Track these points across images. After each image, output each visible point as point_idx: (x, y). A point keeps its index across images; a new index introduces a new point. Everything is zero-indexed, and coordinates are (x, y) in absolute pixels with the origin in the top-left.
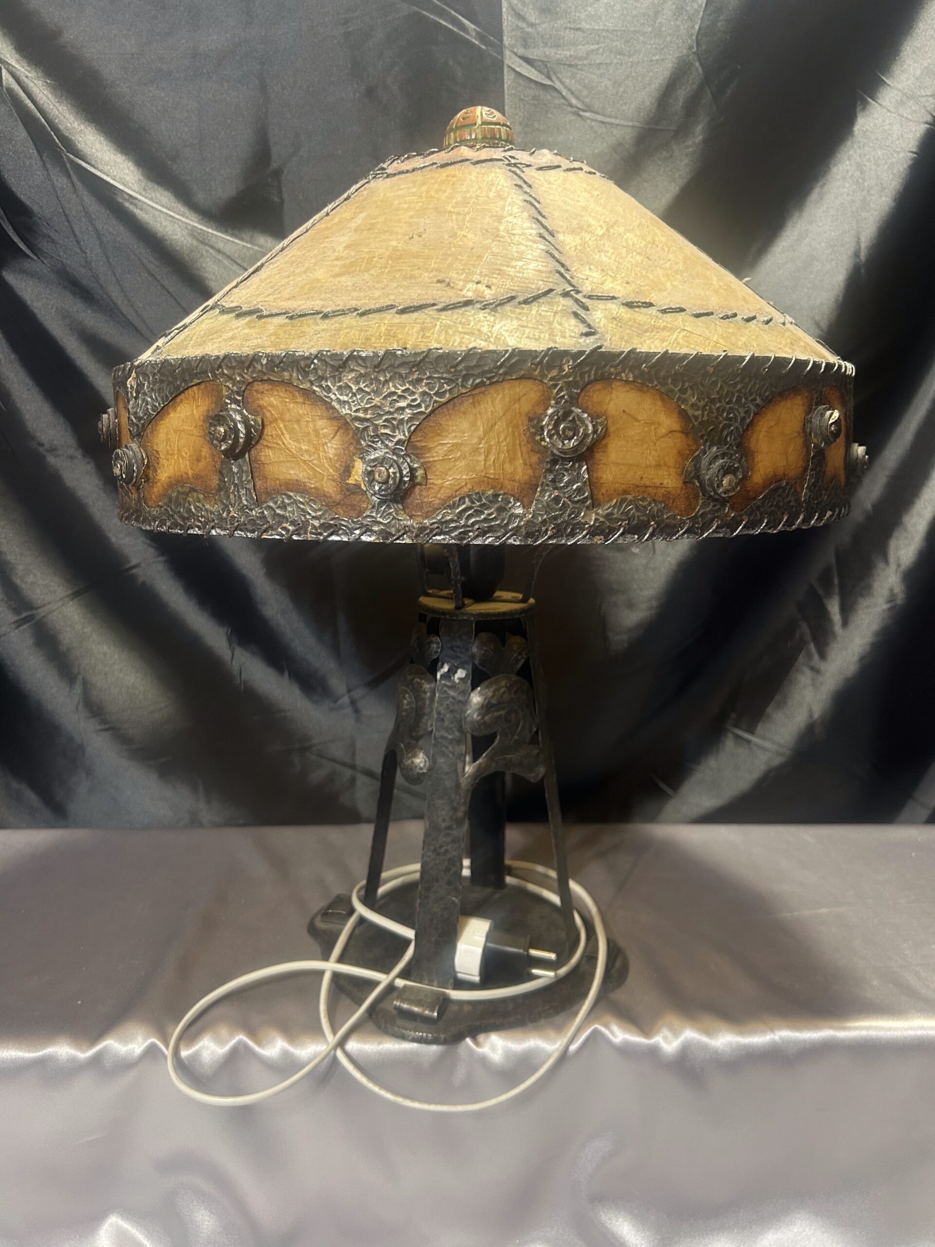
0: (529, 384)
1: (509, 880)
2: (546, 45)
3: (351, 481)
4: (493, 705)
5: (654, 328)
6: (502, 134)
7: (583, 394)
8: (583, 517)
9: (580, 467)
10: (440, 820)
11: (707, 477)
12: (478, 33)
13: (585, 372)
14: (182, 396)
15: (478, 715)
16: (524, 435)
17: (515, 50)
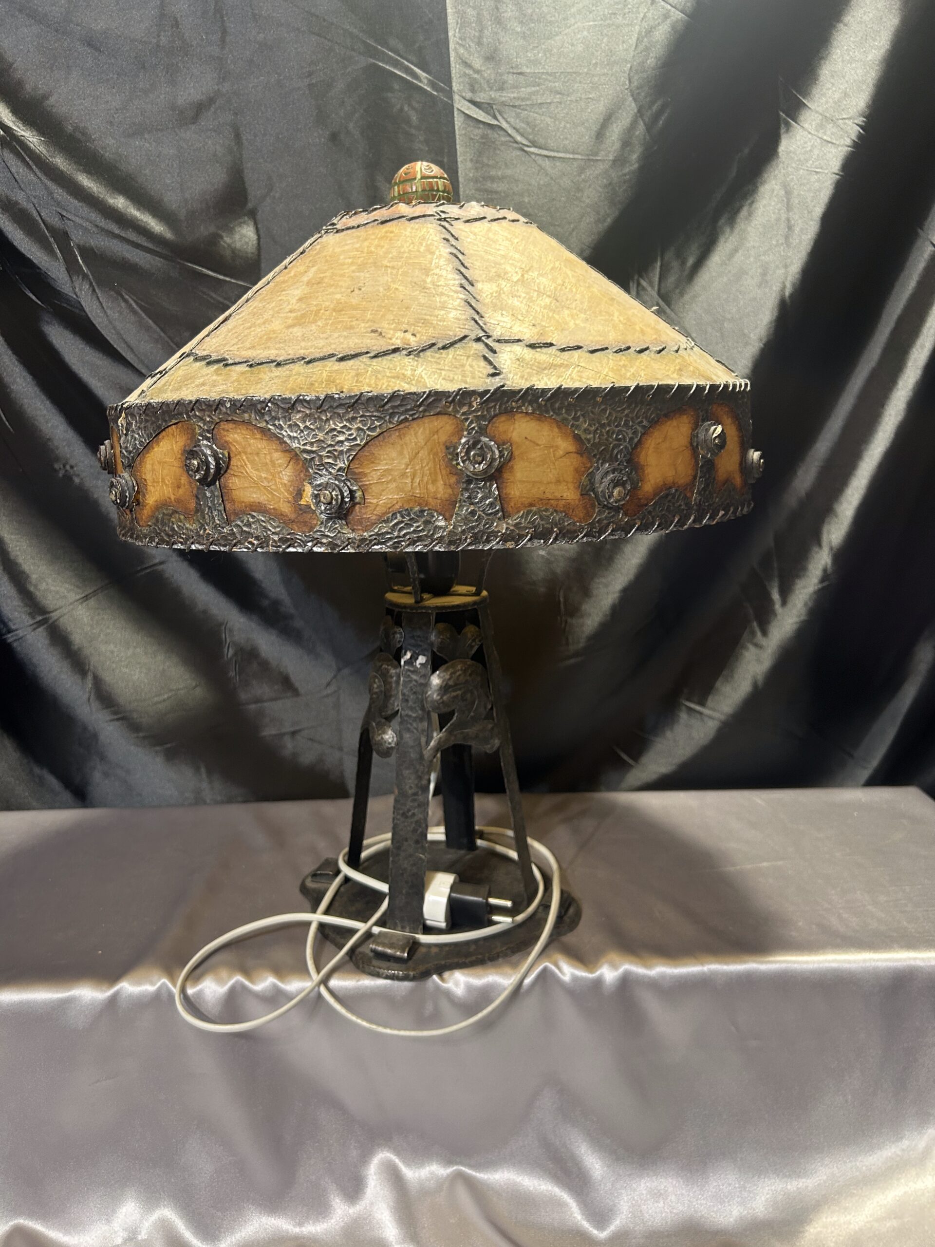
0: (445, 418)
1: (479, 842)
2: (491, 88)
3: (303, 502)
4: (450, 687)
5: (552, 366)
6: (440, 186)
7: (490, 426)
8: (496, 527)
9: (491, 486)
10: (407, 787)
11: (600, 490)
12: (429, 80)
13: (491, 408)
14: (164, 433)
15: (438, 695)
16: (443, 460)
17: (464, 94)
